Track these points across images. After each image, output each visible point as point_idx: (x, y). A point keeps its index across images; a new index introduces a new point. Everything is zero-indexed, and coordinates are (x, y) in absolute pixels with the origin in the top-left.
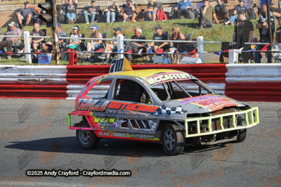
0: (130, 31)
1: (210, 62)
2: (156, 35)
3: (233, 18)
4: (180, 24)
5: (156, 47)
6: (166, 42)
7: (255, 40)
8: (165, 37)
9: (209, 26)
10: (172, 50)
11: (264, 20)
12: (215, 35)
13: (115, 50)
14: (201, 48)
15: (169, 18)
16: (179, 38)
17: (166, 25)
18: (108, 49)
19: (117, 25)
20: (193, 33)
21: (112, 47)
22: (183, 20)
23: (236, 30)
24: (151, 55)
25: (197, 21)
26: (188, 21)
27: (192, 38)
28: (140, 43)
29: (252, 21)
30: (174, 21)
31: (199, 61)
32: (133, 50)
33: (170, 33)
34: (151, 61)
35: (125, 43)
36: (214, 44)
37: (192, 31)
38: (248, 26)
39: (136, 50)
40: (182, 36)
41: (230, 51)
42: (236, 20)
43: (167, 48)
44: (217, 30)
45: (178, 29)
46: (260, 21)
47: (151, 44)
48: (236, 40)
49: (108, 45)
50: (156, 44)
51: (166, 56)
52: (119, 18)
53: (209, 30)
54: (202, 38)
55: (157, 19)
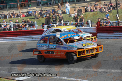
0: (14, 21)
1: (39, 29)
2: (23, 22)
3: (45, 16)
4: (29, 18)
5: (22, 25)
6: (25, 24)
7: (52, 22)
8: (25, 22)
9: (38, 18)
10: (27, 26)
11: (54, 16)
12: (40, 21)
13: (10, 26)
14: (36, 25)
15: (26, 16)
16: (29, 22)
17: (25, 19)
18: (8, 27)
19: (10, 19)
20: (33, 21)
21: (9, 26)
22: (30, 17)
23: (46, 19)
24: (21, 28)
25: (34, 17)
26: (31, 17)
27: (33, 22)
28: (18, 24)
29: (50, 16)
30: (27, 17)
31: (36, 29)
32: (16, 27)
33: (27, 21)
34: (21, 30)
35: (13, 24)
36: (39, 24)
37: (33, 20)
38: (49, 18)
39: (17, 26)
40: (30, 22)
41: (44, 25)
42: (46, 16)
43: (26, 25)
44: (40, 20)
45: (28, 20)
46: (53, 16)
47: (21, 24)
48: (46, 22)
49: (8, 25)
50: (23, 24)
51: (26, 28)
52: (11, 17)
53: (38, 20)
54: (36, 22)
55: (22, 17)
